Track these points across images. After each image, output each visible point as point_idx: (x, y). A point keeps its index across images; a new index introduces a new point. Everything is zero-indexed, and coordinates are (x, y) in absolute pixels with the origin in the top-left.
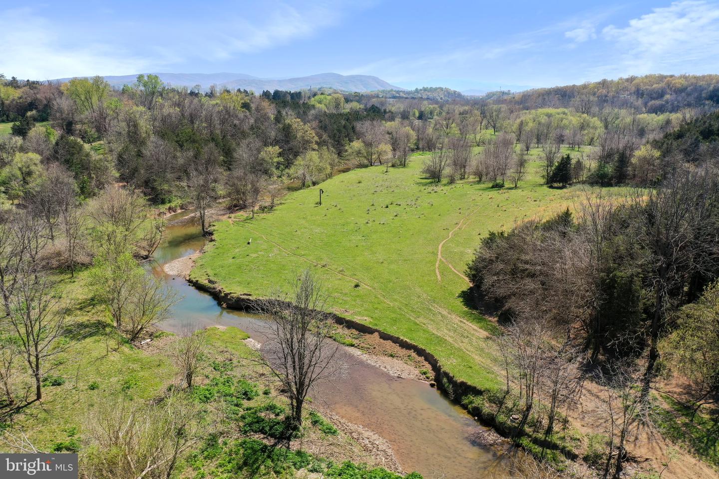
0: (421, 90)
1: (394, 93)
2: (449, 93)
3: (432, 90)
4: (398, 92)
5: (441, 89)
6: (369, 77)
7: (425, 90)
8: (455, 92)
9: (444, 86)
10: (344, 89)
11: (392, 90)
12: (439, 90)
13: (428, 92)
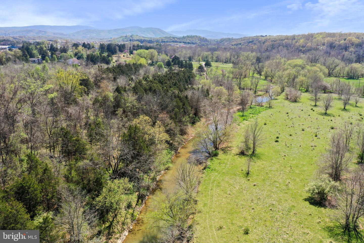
0: (186, 37)
1: (172, 38)
2: (201, 39)
3: (192, 37)
4: (174, 38)
5: (197, 36)
6: (156, 29)
7: (188, 37)
8: (204, 38)
9: (198, 35)
10: (144, 36)
11: (170, 37)
12: (195, 37)
13: (190, 38)
